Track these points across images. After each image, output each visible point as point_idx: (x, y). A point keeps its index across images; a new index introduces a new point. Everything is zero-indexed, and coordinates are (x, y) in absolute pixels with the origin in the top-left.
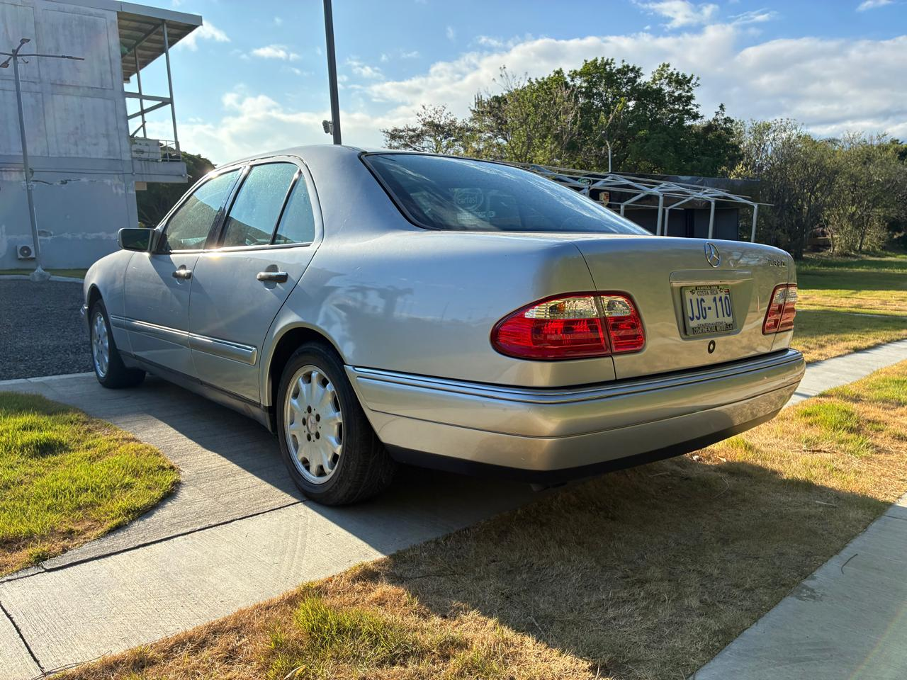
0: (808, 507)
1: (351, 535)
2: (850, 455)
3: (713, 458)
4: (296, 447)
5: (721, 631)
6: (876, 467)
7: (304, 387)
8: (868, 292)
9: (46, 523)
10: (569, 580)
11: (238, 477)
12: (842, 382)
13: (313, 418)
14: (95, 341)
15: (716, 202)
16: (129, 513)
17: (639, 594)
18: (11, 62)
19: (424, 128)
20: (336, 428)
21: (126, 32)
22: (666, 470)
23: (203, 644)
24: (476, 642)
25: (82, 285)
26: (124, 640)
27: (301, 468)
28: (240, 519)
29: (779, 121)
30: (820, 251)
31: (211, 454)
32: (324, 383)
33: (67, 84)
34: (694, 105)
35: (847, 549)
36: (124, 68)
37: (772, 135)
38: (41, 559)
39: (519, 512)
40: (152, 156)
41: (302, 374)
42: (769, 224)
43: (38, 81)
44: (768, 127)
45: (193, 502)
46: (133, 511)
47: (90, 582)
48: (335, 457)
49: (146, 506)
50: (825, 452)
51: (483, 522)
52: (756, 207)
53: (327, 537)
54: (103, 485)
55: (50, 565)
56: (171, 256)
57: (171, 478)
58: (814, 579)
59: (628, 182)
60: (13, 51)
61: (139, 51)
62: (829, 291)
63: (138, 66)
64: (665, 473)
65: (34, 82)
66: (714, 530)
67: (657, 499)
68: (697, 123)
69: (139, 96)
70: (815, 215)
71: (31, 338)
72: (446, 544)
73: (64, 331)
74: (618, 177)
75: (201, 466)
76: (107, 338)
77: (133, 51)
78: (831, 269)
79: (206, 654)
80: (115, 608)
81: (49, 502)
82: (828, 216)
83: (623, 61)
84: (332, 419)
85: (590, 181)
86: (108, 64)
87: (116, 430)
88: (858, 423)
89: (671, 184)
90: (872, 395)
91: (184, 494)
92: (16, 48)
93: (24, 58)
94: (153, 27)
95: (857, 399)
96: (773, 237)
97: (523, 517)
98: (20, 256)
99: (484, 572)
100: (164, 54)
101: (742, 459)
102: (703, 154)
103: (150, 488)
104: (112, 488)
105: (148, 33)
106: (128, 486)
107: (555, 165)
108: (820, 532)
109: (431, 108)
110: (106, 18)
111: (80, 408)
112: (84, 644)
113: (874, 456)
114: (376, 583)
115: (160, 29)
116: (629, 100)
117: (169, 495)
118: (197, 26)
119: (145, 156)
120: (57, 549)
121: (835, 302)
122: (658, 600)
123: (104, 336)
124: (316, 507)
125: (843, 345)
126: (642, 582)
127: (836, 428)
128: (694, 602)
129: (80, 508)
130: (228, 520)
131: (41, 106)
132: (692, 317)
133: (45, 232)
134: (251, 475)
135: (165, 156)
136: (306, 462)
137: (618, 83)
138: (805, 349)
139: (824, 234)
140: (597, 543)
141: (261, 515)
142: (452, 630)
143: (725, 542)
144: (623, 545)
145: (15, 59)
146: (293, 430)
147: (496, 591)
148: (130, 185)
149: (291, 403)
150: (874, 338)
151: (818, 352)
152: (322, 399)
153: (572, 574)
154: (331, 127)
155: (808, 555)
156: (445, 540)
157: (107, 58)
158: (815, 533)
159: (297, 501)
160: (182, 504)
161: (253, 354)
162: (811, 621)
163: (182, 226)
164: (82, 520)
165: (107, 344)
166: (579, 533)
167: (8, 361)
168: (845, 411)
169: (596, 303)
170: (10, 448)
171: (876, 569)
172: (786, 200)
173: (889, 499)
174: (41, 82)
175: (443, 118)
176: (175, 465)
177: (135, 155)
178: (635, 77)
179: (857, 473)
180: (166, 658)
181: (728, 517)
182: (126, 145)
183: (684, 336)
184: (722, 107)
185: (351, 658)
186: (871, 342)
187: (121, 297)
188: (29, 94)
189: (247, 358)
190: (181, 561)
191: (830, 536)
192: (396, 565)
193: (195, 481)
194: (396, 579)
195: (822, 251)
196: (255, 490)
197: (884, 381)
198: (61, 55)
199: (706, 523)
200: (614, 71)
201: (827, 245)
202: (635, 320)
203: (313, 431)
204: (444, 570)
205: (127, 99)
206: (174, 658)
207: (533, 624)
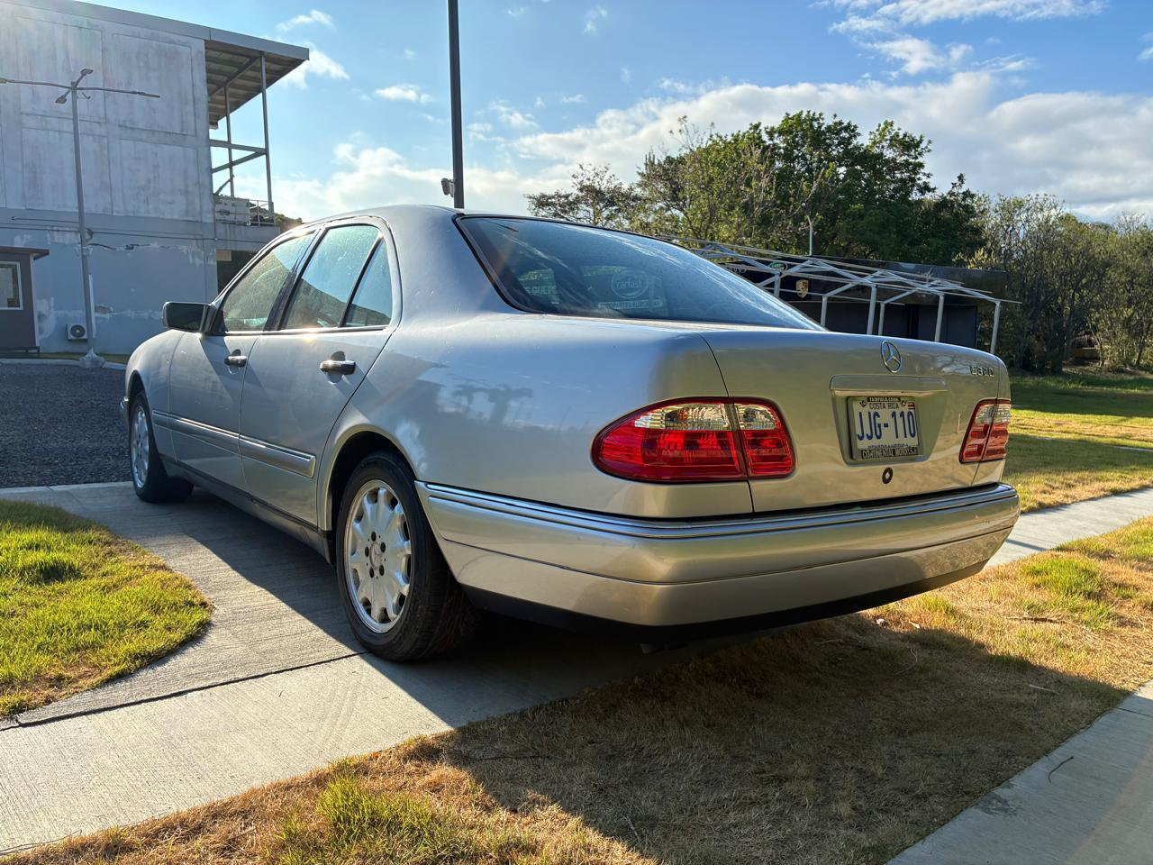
0: (1018, 692)
1: (413, 700)
2: (1084, 627)
3: (902, 623)
4: (357, 584)
5: (872, 849)
6: (1115, 645)
7: (368, 507)
8: (1142, 419)
9: (31, 666)
10: (687, 773)
11: (285, 620)
12: (1091, 533)
13: (377, 548)
14: (135, 442)
15: (946, 297)
16: (136, 658)
17: (774, 795)
18: (69, 96)
19: (580, 194)
20: (404, 560)
21: (214, 66)
22: (839, 636)
23: (198, 830)
24: (547, 846)
25: (124, 372)
26: (100, 818)
27: (362, 610)
28: (276, 673)
29: (1034, 197)
30: (1084, 365)
31: (257, 589)
32: (393, 503)
33: (140, 127)
34: (925, 174)
35: (1060, 750)
36: (210, 109)
37: (1025, 214)
38: (18, 709)
39: (636, 681)
40: (240, 218)
41: (367, 491)
42: (1019, 328)
43: (102, 121)
44: (1020, 204)
45: (220, 649)
46: (142, 657)
47: (71, 743)
48: (402, 598)
49: (160, 651)
50: (1051, 621)
51: (586, 691)
52: (998, 304)
53: (382, 701)
54: (111, 622)
55: (27, 719)
56: (226, 338)
57: (199, 616)
58: (1009, 787)
59: (832, 268)
60: (72, 83)
61: (231, 90)
62: (1090, 416)
63: (228, 107)
64: (837, 640)
65: (98, 123)
66: (889, 717)
67: (820, 673)
68: (928, 196)
69: (228, 145)
70: (1079, 318)
71: (67, 438)
72: (534, 718)
73: (108, 431)
74: (820, 261)
75: (241, 604)
76: (147, 438)
77: (223, 89)
78: (1097, 389)
79: (198, 842)
80: (96, 778)
81: (40, 640)
82: (1097, 320)
83: (835, 116)
84: (400, 550)
85: (785, 266)
86: (192, 103)
87: (144, 553)
88: (1100, 586)
89: (889, 272)
90: (1126, 550)
91: (213, 638)
92: (75, 81)
93: (85, 91)
94: (248, 60)
95: (1106, 555)
96: (1022, 345)
97: (640, 687)
98: (71, 337)
99: (577, 756)
100: (261, 94)
101: (940, 626)
102: (934, 236)
103: (169, 629)
104: (122, 626)
105: (242, 68)
106: (143, 625)
107: (743, 244)
108: (1027, 726)
109: (590, 168)
110: (190, 47)
111: (105, 525)
112: (50, 820)
113: (1115, 629)
114: (434, 764)
115: (257, 64)
116: (840, 166)
117: (193, 639)
118: (303, 61)
119: (231, 218)
120: (40, 699)
121: (1097, 430)
122: (798, 804)
123: (144, 437)
124: (376, 661)
125: (1097, 485)
126: (781, 780)
127: (1070, 592)
128: (845, 809)
129: (78, 649)
130: (260, 673)
131: (106, 152)
132: (861, 435)
133: (104, 308)
134: (303, 618)
135: (255, 218)
136: (367, 604)
137: (826, 144)
138: (1046, 488)
139: (1091, 343)
140: (732, 726)
141: (303, 669)
142: (521, 829)
143: (900, 733)
144: (766, 730)
145: (74, 93)
146: (355, 562)
147: (587, 782)
148: (211, 254)
149: (353, 529)
150: (1141, 479)
151: (1062, 492)
152: (389, 522)
153: (691, 764)
154: (452, 187)
155: (1008, 755)
156: (533, 713)
157: (190, 97)
158: (1021, 727)
159: (353, 653)
160: (208, 650)
161: (312, 461)
162: (997, 842)
163: (241, 302)
164: (78, 665)
165: (148, 447)
166: (710, 712)
167: (33, 464)
168: (1086, 571)
169: (728, 411)
170: (8, 570)
171: (1096, 778)
172: (1043, 298)
173: (1129, 686)
174: (107, 122)
175: (605, 182)
176: (208, 602)
177: (218, 216)
178: (851, 137)
179: (1089, 651)
180: (149, 844)
181: (911, 701)
182: (208, 205)
183: (849, 460)
184: (961, 178)
185: (382, 858)
186: (1135, 484)
187: (166, 388)
188: (91, 138)
189: (303, 468)
190: (191, 722)
191: (1042, 731)
192: (464, 741)
193: (227, 623)
194: (460, 760)
195: (1088, 365)
196: (304, 638)
197: (1145, 534)
198: (131, 90)
199: (879, 708)
200: (823, 128)
201: (1095, 358)
202: (781, 435)
203: (377, 565)
204: (524, 751)
205: (213, 149)
206: (158, 845)
207: (628, 826)
